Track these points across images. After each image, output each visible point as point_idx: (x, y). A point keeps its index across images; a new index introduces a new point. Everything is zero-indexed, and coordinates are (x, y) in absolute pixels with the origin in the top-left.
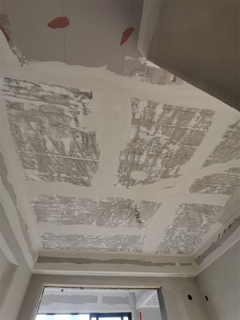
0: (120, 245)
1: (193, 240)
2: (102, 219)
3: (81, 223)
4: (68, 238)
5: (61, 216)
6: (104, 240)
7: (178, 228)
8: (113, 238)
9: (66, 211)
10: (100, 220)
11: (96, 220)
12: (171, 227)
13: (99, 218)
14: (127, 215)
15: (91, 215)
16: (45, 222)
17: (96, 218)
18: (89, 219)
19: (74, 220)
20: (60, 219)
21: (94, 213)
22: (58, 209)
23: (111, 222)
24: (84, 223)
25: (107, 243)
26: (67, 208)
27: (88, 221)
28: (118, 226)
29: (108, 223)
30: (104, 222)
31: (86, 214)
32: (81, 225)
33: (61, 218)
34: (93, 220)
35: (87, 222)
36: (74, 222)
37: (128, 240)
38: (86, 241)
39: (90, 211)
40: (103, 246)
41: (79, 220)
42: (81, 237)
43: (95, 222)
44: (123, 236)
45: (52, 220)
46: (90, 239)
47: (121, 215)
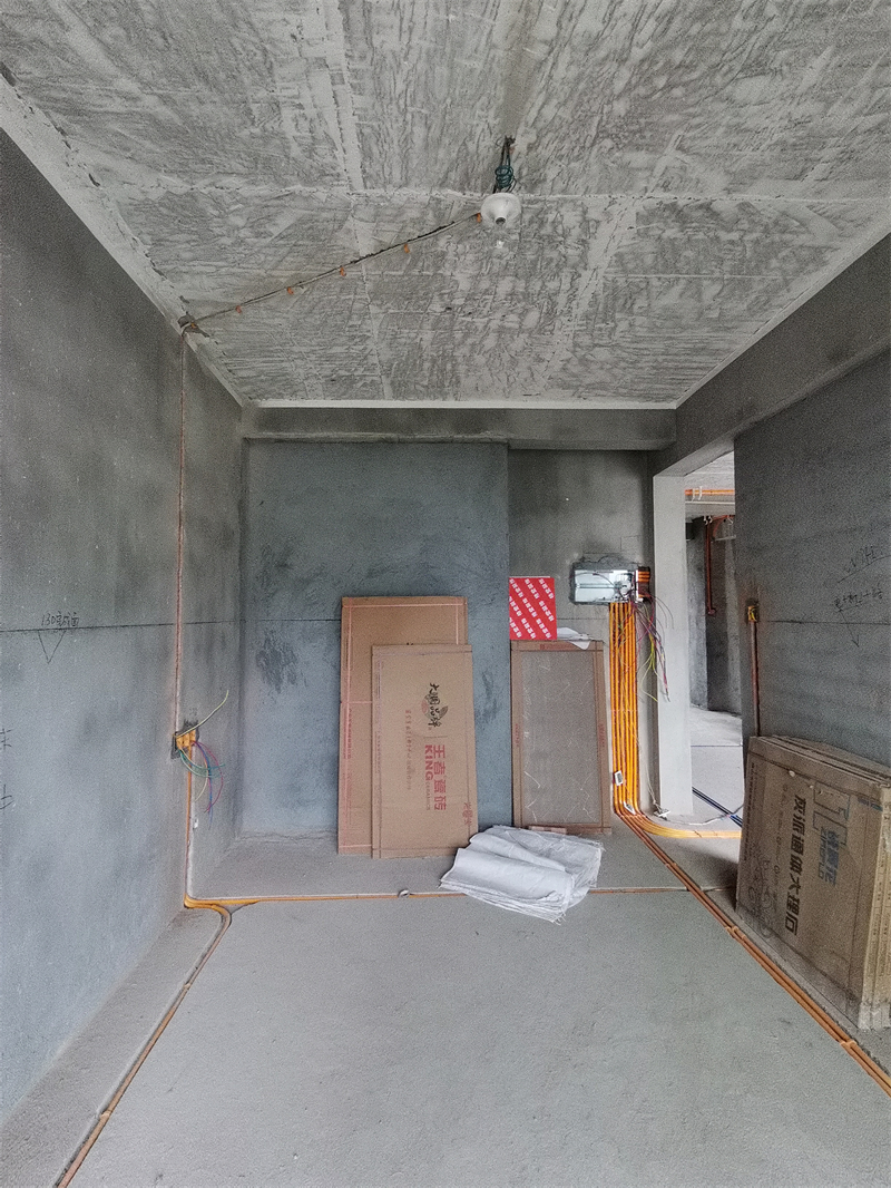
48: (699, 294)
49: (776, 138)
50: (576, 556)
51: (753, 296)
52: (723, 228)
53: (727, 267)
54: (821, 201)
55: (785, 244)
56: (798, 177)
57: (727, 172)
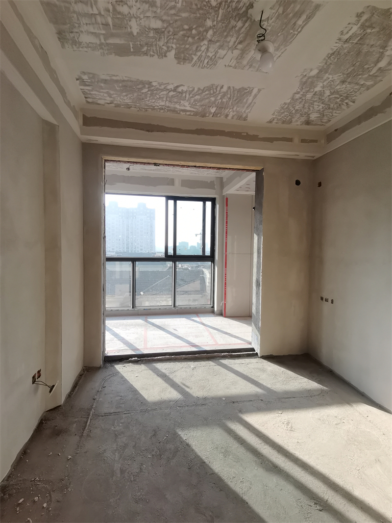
0: (214, 105)
1: (340, 101)
2: (187, 46)
3: (146, 54)
4: (125, 86)
5: (104, 32)
6: (187, 96)
7: (327, 75)
8: (203, 91)
9: (113, 18)
10: (183, 46)
11: (174, 46)
12: (315, 72)
13: (181, 43)
14: (237, 39)
15: (163, 32)
16: (76, 45)
17: (175, 41)
18: (161, 43)
19: (131, 46)
20: (103, 41)
21: (171, 30)
22: (96, 12)
23: (204, 54)
24: (152, 53)
25: (192, 101)
26: (114, 9)
27: (158, 49)
28: (215, 65)
29: (197, 57)
30: (191, 52)
31: (155, 29)
32: (145, 57)
33: (106, 37)
34: (168, 47)
35: (156, 49)
36: (132, 50)
37: (229, 96)
38: (156, 94)
39: (163, 21)
40: (184, 106)
41: (140, 45)
42: (147, 86)
43: (173, 52)
44: (222, 87)
45: (88, 42)
46: (162, 90)
47: (226, 36)
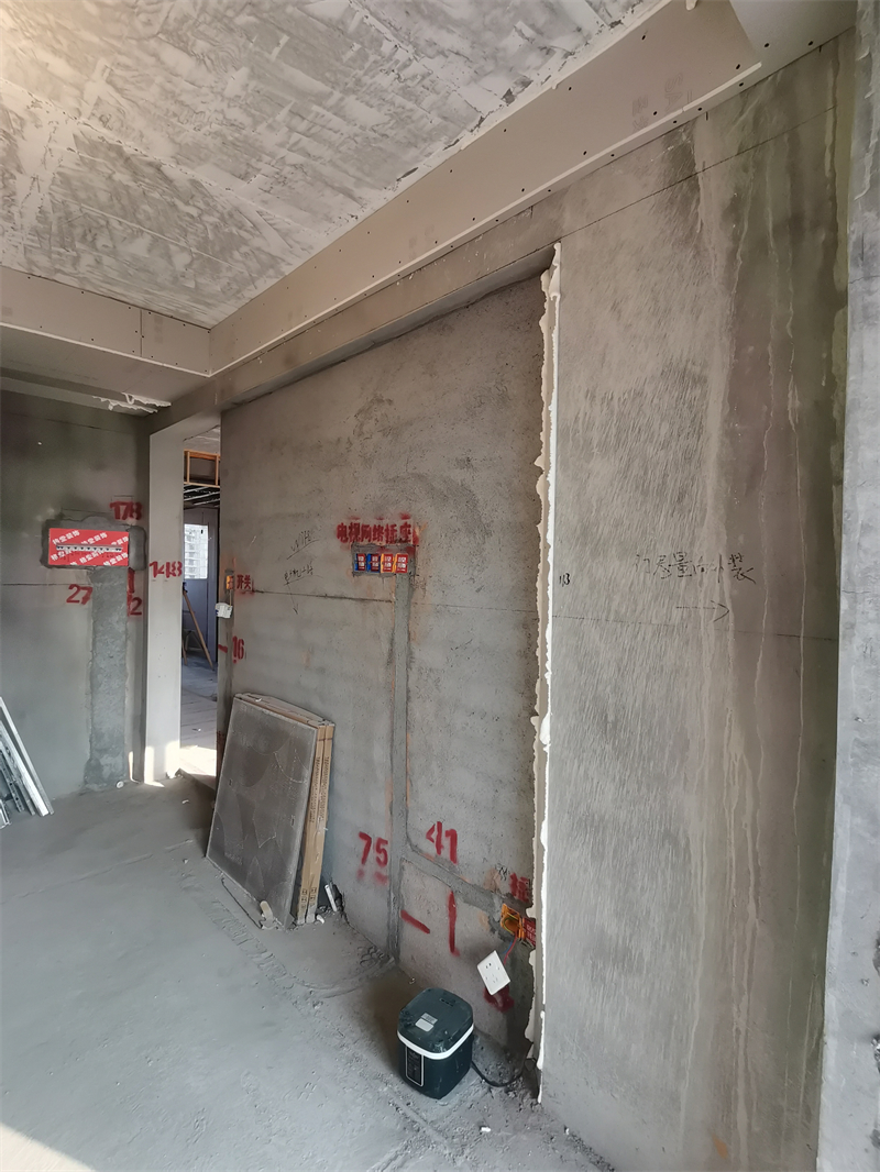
20: (337, 95)
21: (139, 26)
26: (256, 123)
31: (185, 50)
33: (320, 99)
36: (284, 39)
39: (155, 55)
41: (249, 39)
48: (168, 257)
49: (215, 127)
50: (51, 512)
51: (225, 281)
52: (179, 197)
53: (192, 239)
54: (269, 212)
55: (245, 242)
56: (244, 177)
57: (173, 141)
